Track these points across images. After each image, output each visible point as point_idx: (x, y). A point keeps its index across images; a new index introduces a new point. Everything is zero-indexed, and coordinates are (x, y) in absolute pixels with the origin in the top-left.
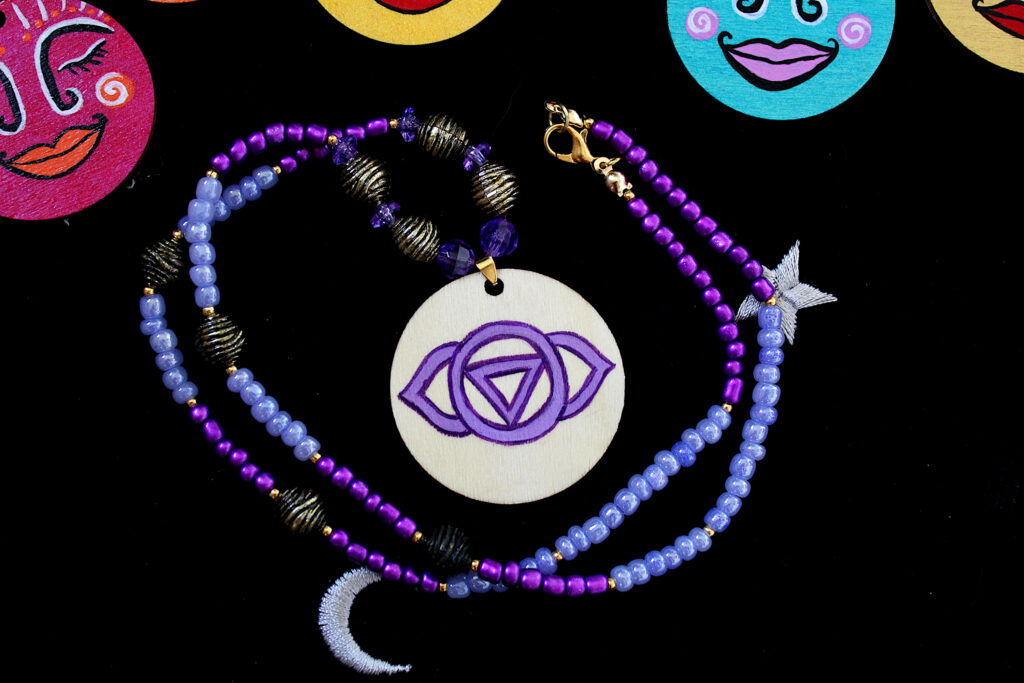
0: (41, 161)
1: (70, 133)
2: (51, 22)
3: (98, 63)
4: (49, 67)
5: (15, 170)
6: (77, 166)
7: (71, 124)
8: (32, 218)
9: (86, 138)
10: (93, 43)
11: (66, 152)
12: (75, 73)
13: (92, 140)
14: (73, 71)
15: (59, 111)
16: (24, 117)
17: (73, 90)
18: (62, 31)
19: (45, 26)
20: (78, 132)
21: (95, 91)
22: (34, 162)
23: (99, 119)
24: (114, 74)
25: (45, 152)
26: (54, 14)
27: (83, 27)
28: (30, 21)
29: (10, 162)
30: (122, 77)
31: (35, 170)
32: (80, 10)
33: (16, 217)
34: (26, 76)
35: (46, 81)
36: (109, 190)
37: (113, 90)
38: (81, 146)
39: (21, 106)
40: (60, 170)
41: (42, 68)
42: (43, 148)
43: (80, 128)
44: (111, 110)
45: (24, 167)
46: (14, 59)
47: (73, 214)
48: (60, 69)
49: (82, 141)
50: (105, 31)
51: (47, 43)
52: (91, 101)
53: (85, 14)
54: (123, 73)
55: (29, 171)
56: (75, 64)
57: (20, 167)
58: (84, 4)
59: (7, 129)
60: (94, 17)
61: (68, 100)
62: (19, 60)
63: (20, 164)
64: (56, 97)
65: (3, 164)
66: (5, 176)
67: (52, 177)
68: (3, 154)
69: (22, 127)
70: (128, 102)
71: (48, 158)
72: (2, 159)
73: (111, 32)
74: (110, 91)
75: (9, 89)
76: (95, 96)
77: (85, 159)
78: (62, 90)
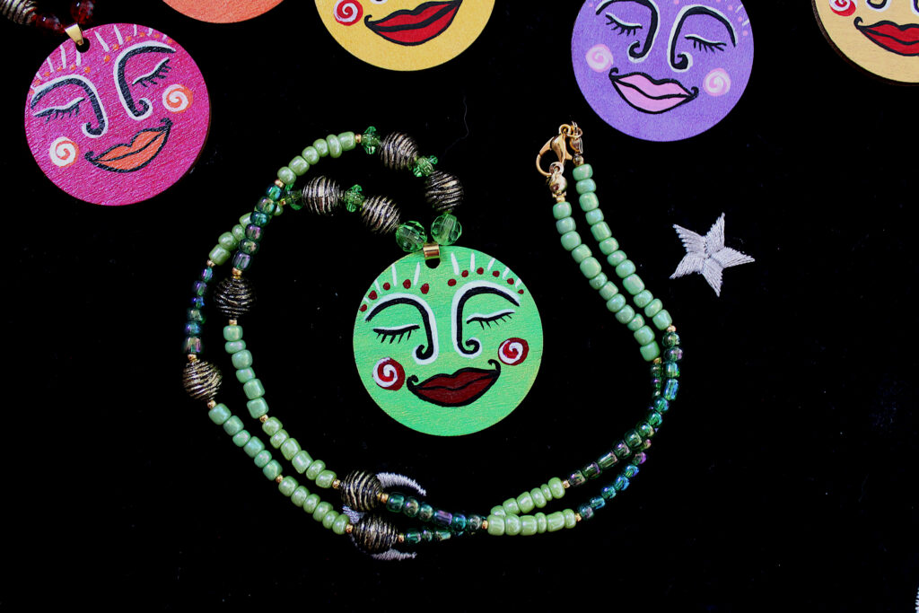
0: (121, 158)
1: (143, 134)
2: (126, 46)
3: (164, 77)
4: (125, 82)
5: (101, 166)
6: (149, 161)
7: (144, 128)
8: (116, 204)
9: (156, 138)
10: (159, 60)
11: (140, 150)
12: (146, 86)
13: (161, 139)
14: (144, 85)
15: (134, 118)
16: (107, 123)
17: (145, 99)
18: (134, 52)
19: (121, 50)
20: (150, 133)
21: (161, 100)
22: (116, 159)
23: (166, 124)
24: (177, 86)
25: (124, 150)
26: (128, 38)
27: (151, 49)
28: (109, 45)
29: (97, 159)
30: (183, 88)
31: (117, 165)
32: (149, 35)
33: (103, 204)
34: (106, 89)
35: (123, 93)
37: (177, 98)
38: (152, 145)
39: (104, 114)
40: (136, 164)
41: (119, 82)
42: (122, 147)
43: (151, 130)
44: (176, 115)
45: (108, 163)
46: (97, 76)
48: (134, 82)
49: (153, 141)
50: (169, 51)
51: (123, 62)
52: (159, 108)
53: (152, 38)
54: (184, 85)
55: (112, 166)
56: (146, 78)
57: (104, 163)
58: (151, 30)
59: (94, 133)
60: (160, 40)
61: (141, 107)
62: (102, 78)
63: (105, 160)
64: (131, 106)
65: (91, 160)
66: (94, 170)
67: (132, 171)
68: (91, 153)
69: (105, 131)
70: (188, 108)
71: (126, 155)
72: (90, 157)
73: (173, 52)
74: (173, 99)
75: (94, 101)
76: (162, 104)
77: (156, 154)
78: (136, 100)
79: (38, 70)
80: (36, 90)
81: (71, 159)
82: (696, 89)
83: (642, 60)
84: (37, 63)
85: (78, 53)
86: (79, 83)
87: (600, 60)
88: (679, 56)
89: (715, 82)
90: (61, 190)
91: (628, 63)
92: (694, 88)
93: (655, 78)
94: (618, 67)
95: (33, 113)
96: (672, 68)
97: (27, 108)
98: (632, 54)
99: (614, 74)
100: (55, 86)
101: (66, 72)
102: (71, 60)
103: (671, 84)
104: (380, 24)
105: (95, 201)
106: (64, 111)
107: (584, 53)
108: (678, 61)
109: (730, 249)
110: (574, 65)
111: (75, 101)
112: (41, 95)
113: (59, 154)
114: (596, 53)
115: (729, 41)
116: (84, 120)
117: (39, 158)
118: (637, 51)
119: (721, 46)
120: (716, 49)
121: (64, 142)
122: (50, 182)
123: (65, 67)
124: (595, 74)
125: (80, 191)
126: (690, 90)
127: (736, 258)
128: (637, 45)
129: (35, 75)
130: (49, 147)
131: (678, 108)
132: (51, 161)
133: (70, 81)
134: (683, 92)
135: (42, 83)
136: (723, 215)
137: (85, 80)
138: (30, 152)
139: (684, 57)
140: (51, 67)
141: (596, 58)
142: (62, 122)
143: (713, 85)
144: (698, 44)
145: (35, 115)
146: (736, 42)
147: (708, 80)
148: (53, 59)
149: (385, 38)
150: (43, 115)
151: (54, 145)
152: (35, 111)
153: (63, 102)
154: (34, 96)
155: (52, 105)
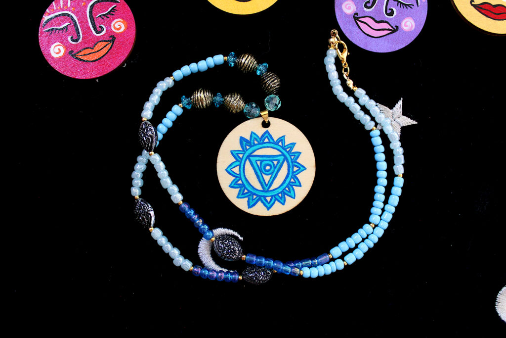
0: (88, 55)
1: (100, 43)
3: (113, 14)
4: (92, 16)
5: (77, 58)
6: (102, 57)
7: (101, 40)
8: (84, 78)
9: (106, 45)
11: (98, 51)
12: (103, 19)
13: (109, 46)
15: (96, 34)
16: (81, 36)
20: (103, 43)
21: (111, 26)
22: (84, 55)
24: (119, 19)
25: (89, 51)
29: (75, 55)
30: (122, 21)
31: (85, 58)
34: (83, 20)
35: (91, 21)
37: (119, 26)
38: (104, 49)
39: (80, 31)
40: (95, 58)
41: (90, 16)
42: (88, 49)
43: (104, 41)
46: (78, 13)
47: (101, 77)
48: (97, 17)
49: (105, 47)
52: (109, 30)
54: (123, 19)
55: (83, 58)
56: (104, 15)
57: (79, 57)
59: (74, 41)
61: (100, 29)
62: (81, 13)
63: (79, 55)
64: (95, 29)
65: (72, 55)
66: (73, 60)
67: (92, 61)
68: (72, 51)
69: (80, 40)
70: (124, 31)
71: (90, 54)
72: (71, 53)
73: (119, 2)
74: (117, 26)
75: (75, 25)
76: (111, 28)
77: (106, 54)
78: (98, 25)
79: (47, 8)
80: (46, 18)
81: (62, 54)
82: (397, 27)
83: (371, 10)
86: (69, 15)
87: (349, 8)
88: (390, 9)
89: (407, 24)
90: (55, 70)
91: (364, 11)
92: (396, 26)
93: (377, 20)
94: (358, 12)
95: (43, 30)
96: (386, 15)
97: (40, 27)
98: (366, 6)
99: (356, 16)
100: (56, 16)
101: (62, 10)
102: (65, 4)
103: (384, 23)
105: (72, 76)
106: (59, 30)
107: (341, 4)
108: (389, 12)
109: (405, 117)
110: (336, 10)
111: (66, 25)
112: (48, 20)
113: (56, 51)
114: (348, 4)
115: (415, 4)
116: (69, 34)
117: (45, 53)
118: (369, 5)
119: (411, 6)
120: (408, 7)
121: (58, 45)
122: (50, 65)
123: (62, 7)
124: (346, 15)
125: (65, 71)
126: (394, 27)
127: (408, 121)
128: (368, 2)
129: (46, 11)
130: (50, 47)
131: (387, 36)
132: (51, 54)
133: (64, 14)
134: (391, 28)
135: (49, 14)
137: (72, 14)
139: (392, 10)
140: (55, 7)
141: (347, 7)
142: (59, 35)
143: (406, 26)
144: (399, 4)
145: (44, 30)
146: (419, 5)
147: (403, 23)
148: (56, 3)
150: (48, 31)
151: (53, 46)
152: (44, 28)
153: (60, 25)
154: (44, 21)
155: (54, 26)
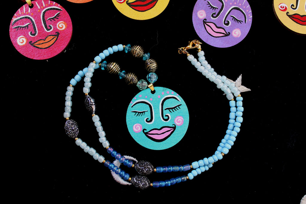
0: (41, 44)
1: (49, 37)
2: (46, 7)
3: (58, 18)
4: (44, 19)
5: (34, 46)
6: (51, 46)
7: (50, 35)
8: (38, 59)
9: (54, 38)
10: (57, 13)
11: (48, 42)
12: (51, 21)
13: (55, 39)
15: (47, 31)
16: (37, 32)
17: (51, 25)
18: (48, 9)
19: (44, 8)
20: (52, 36)
22: (39, 44)
23: (57, 34)
24: (62, 22)
26: (46, 5)
27: (54, 9)
28: (40, 7)
29: (33, 44)
31: (40, 46)
33: (34, 59)
34: (38, 22)
35: (44, 23)
36: (59, 52)
37: (62, 26)
38: (52, 40)
39: (37, 29)
40: (47, 46)
42: (42, 41)
43: (52, 35)
44: (61, 31)
45: (37, 46)
46: (35, 16)
47: (49, 59)
48: (47, 19)
49: (53, 39)
50: (60, 10)
51: (44, 13)
52: (55, 28)
53: (55, 5)
54: (64, 21)
56: (52, 18)
58: (54, 3)
59: (32, 35)
60: (57, 6)
61: (49, 28)
62: (37, 17)
63: (36, 44)
64: (46, 27)
65: (31, 44)
66: (32, 47)
67: (44, 48)
68: (31, 42)
69: (37, 35)
70: (65, 29)
71: (43, 43)
72: (31, 43)
73: (62, 10)
74: (60, 26)
75: (33, 24)
76: (56, 27)
77: (53, 44)
78: (48, 25)
79: (15, 13)
80: (14, 19)
81: (24, 43)
83: (215, 19)
84: (15, 11)
85: (29, 8)
86: (29, 18)
90: (20, 53)
91: (210, 18)
94: (207, 19)
95: (13, 27)
96: (224, 24)
97: (10, 25)
99: (205, 21)
100: (21, 19)
101: (25, 14)
102: (27, 10)
104: (131, 4)
105: (31, 58)
106: (23, 27)
109: (243, 86)
111: (27, 24)
112: (16, 21)
113: (20, 41)
116: (30, 30)
117: (13, 42)
118: (214, 16)
119: (241, 22)
120: (239, 22)
121: (22, 37)
122: (16, 50)
123: (24, 13)
124: (199, 19)
125: (26, 54)
127: (245, 89)
128: (215, 14)
129: (14, 15)
130: (17, 39)
131: (222, 37)
132: (17, 43)
133: (26, 17)
135: (16, 17)
136: (241, 75)
137: (31, 17)
138: (10, 40)
139: (228, 22)
140: (20, 12)
142: (22, 31)
144: (234, 19)
145: (13, 28)
148: (21, 10)
149: (133, 8)
150: (16, 28)
151: (19, 38)
152: (13, 26)
153: (23, 24)
154: (13, 21)
155: (20, 25)
